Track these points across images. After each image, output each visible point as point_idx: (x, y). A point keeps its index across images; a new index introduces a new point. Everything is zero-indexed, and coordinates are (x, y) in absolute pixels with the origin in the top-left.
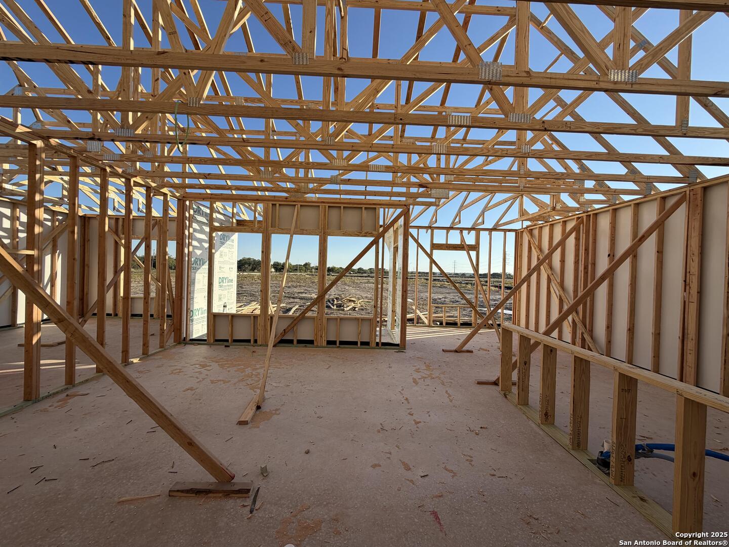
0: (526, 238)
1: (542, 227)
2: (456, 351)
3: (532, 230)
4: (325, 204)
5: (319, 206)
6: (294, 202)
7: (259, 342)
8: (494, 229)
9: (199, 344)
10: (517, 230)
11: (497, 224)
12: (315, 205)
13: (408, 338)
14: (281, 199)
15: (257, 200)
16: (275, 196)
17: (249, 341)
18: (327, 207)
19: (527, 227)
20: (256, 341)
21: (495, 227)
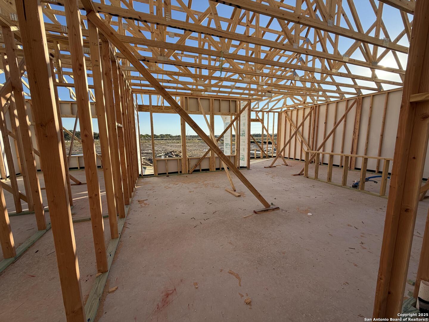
0: (283, 115)
1: (292, 111)
2: (270, 167)
3: (287, 112)
4: (212, 98)
5: (209, 99)
6: (197, 96)
7: (183, 172)
8: (270, 111)
9: (151, 177)
10: (279, 112)
11: (271, 109)
12: (207, 98)
13: (251, 163)
14: (188, 94)
15: (177, 94)
16: (185, 93)
17: (177, 172)
18: (213, 100)
19: (285, 110)
20: (181, 172)
21: (270, 110)
